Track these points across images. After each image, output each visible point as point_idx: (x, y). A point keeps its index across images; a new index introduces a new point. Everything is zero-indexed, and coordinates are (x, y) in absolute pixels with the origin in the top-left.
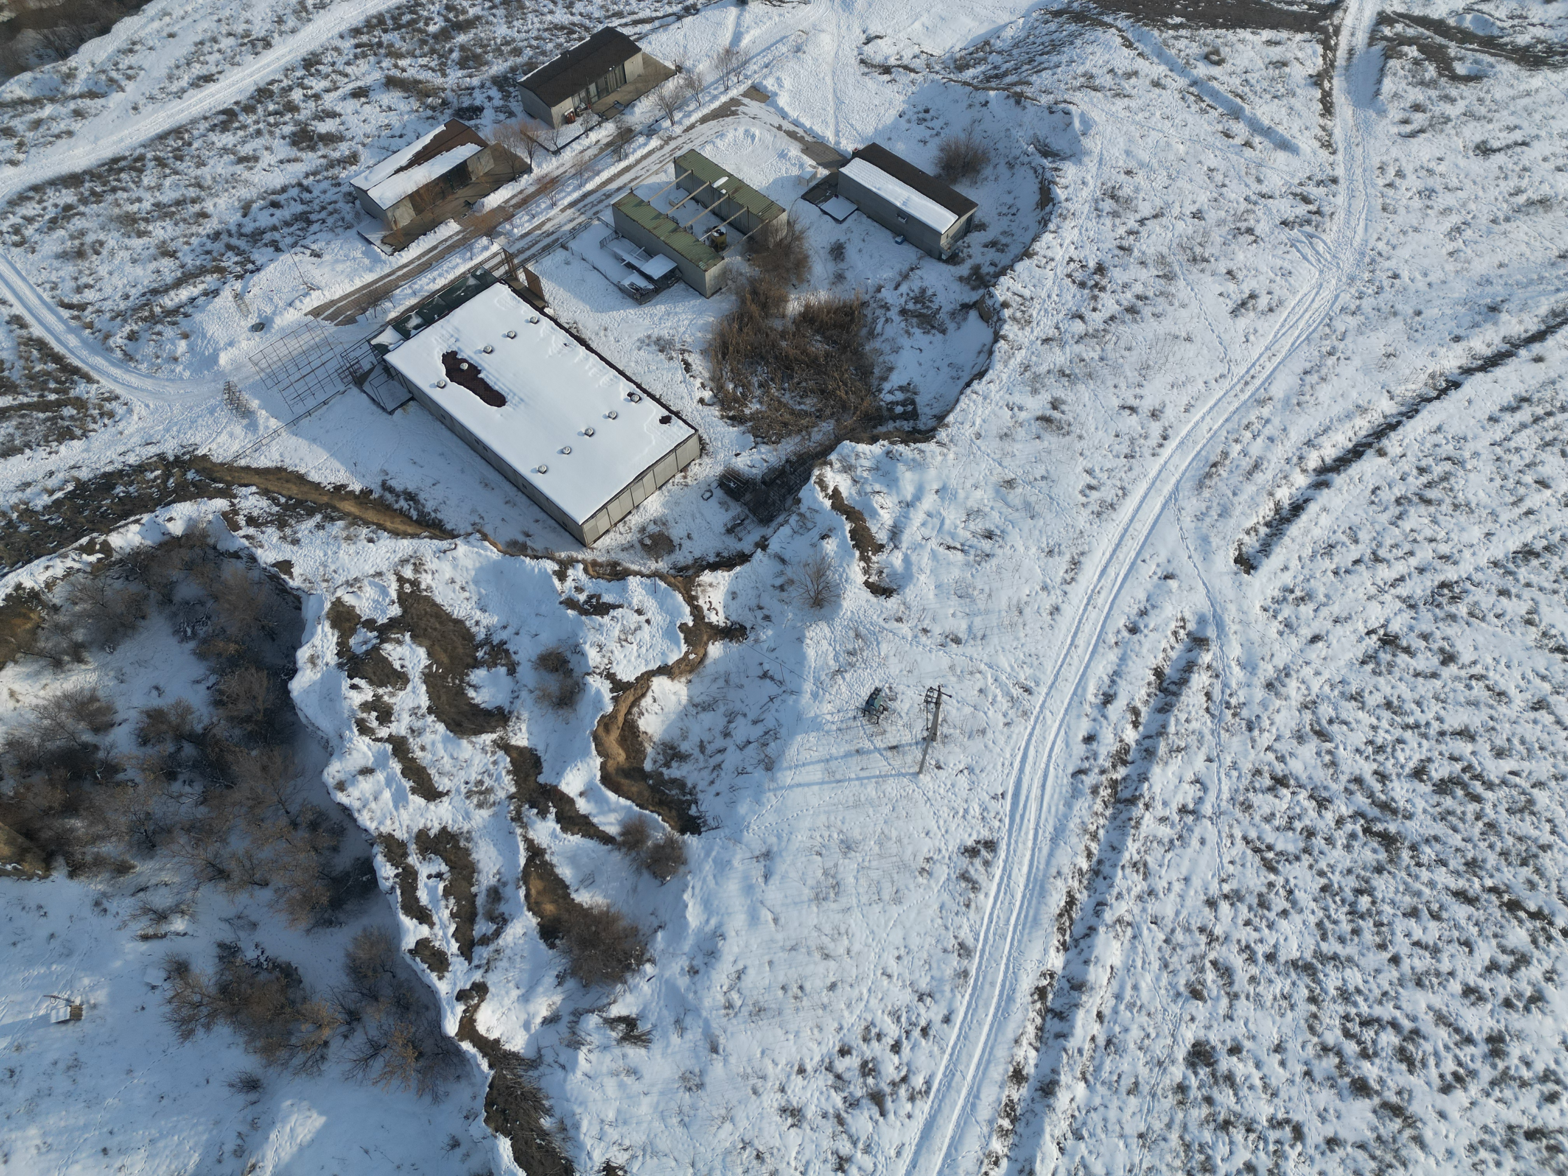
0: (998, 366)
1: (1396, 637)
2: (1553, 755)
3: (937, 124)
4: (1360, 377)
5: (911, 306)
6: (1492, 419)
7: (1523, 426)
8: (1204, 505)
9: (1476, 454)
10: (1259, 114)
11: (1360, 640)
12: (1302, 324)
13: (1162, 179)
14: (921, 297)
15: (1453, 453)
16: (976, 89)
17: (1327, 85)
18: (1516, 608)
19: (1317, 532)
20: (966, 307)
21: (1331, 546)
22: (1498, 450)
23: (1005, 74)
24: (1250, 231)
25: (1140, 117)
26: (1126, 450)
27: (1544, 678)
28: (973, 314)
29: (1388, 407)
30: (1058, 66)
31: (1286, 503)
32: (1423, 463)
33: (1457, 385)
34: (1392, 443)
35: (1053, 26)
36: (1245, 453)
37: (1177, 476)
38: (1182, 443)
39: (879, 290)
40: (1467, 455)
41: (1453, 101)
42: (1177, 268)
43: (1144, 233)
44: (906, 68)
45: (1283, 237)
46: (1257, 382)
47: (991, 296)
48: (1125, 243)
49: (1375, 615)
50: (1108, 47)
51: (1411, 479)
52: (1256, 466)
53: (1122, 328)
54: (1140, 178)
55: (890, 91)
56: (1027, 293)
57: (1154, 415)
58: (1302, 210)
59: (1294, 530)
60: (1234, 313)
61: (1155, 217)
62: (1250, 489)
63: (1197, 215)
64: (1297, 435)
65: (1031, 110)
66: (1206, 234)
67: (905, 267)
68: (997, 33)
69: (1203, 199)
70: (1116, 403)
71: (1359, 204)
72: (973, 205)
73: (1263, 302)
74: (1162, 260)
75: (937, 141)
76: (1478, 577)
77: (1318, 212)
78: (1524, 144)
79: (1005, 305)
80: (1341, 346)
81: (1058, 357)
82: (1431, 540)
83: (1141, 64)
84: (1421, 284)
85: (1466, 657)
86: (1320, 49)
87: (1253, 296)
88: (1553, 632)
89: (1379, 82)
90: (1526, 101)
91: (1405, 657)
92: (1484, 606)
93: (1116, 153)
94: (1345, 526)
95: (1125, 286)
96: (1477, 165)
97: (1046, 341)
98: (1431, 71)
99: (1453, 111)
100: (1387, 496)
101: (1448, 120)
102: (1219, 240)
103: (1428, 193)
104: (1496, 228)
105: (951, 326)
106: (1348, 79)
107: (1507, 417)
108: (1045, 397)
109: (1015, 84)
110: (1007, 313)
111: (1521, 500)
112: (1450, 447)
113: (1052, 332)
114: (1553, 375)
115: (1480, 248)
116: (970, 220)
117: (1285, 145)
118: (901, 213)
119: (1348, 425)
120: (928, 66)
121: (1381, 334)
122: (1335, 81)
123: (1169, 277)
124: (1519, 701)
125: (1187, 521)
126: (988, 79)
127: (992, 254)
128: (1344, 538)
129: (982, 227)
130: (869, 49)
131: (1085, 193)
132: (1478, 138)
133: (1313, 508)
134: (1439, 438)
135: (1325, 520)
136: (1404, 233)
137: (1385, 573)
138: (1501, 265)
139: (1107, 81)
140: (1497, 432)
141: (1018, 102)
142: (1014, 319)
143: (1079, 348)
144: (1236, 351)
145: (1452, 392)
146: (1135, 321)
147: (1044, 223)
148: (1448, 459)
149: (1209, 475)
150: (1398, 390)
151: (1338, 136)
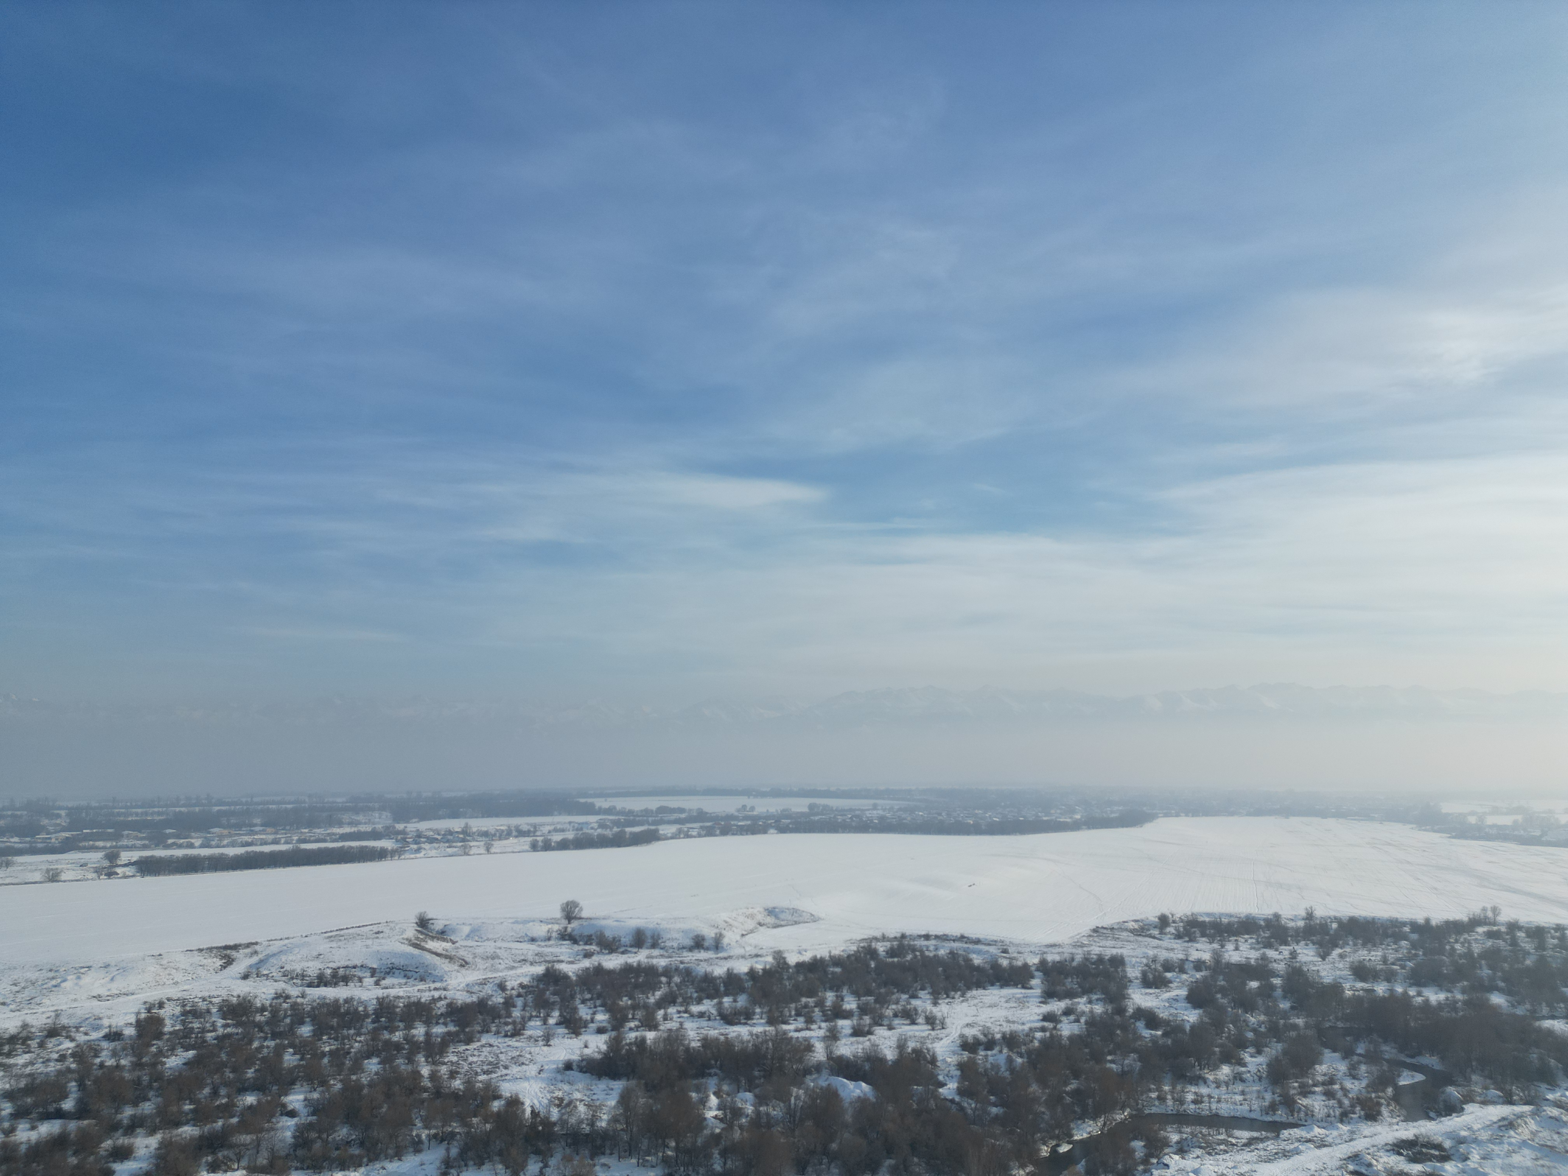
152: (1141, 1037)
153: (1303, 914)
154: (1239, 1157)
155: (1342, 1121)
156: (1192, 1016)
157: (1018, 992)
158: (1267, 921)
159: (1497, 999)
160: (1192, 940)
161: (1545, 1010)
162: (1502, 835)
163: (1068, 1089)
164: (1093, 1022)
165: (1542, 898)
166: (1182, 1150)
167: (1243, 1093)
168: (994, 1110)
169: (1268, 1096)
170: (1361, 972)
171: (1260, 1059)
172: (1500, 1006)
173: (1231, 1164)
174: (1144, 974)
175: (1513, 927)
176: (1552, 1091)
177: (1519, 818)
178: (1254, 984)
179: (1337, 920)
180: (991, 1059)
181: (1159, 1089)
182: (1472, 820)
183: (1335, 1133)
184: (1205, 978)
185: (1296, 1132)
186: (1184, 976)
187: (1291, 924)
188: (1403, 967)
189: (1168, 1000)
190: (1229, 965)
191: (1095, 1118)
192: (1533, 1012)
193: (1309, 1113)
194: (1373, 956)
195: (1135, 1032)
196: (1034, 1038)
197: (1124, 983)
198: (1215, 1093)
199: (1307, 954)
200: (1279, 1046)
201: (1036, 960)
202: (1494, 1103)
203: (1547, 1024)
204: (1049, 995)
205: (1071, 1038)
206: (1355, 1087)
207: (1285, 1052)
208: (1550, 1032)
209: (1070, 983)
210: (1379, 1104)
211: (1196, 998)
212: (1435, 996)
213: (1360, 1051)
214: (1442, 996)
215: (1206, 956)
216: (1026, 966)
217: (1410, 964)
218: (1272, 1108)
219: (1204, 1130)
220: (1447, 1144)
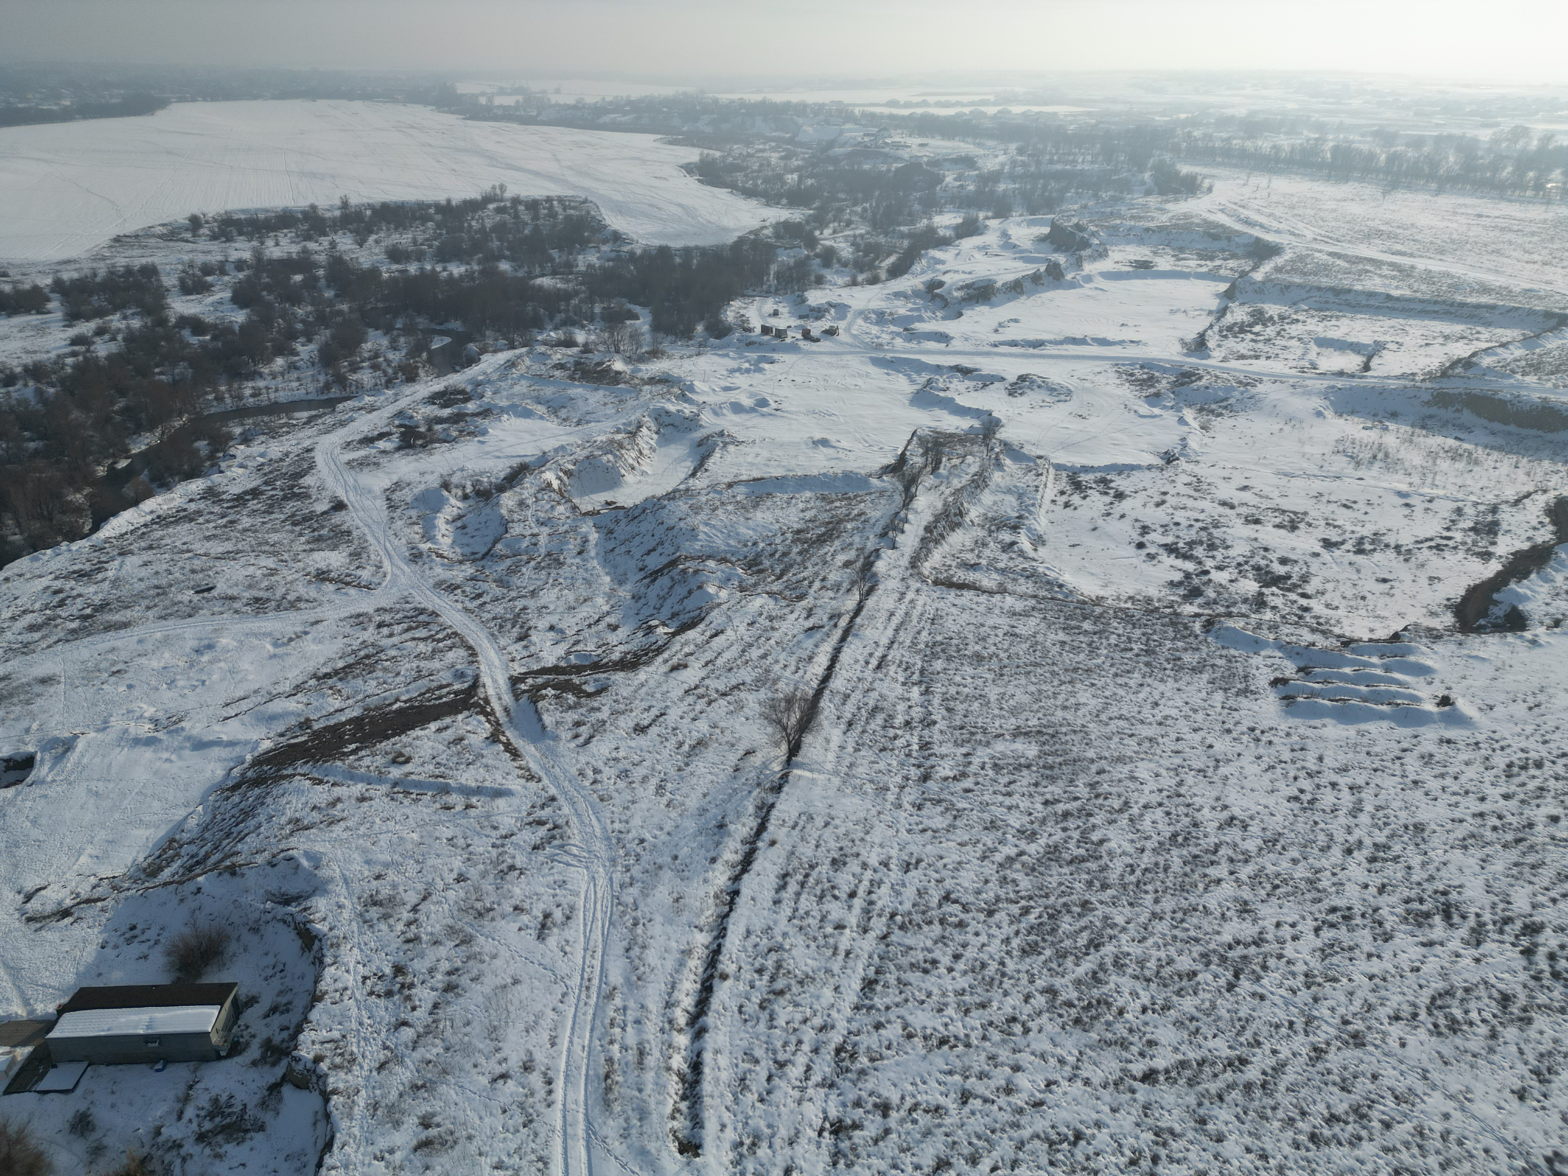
0: (344, 1124)
1: (840, 1121)
2: (1003, 1130)
3: (151, 934)
4: (669, 929)
5: (208, 1125)
6: (777, 902)
7: (798, 894)
8: (621, 1120)
9: (785, 935)
10: (463, 781)
11: (819, 1145)
12: (599, 915)
13: (412, 868)
14: (217, 1109)
15: (770, 944)
16: (181, 883)
17: (503, 739)
18: (893, 1032)
19: (724, 1076)
20: (274, 1088)
21: (743, 1080)
22: (795, 921)
23: (207, 857)
24: (512, 868)
25: (362, 830)
26: (520, 1119)
27: (950, 1073)
28: (287, 1091)
29: (702, 939)
30: (260, 826)
31: (685, 1067)
32: (757, 965)
33: (736, 893)
34: (726, 965)
35: (236, 799)
36: (625, 1048)
37: (582, 1110)
38: (567, 1076)
39: (158, 1132)
40: (780, 939)
41: (599, 709)
42: (469, 930)
43: (422, 917)
44: (88, 901)
45: (541, 859)
46: (596, 982)
47: (298, 1060)
48: (410, 935)
49: (812, 1113)
50: (299, 792)
51: (757, 983)
52: (641, 1053)
53: (450, 1009)
54: (392, 876)
55: (78, 931)
56: (336, 1034)
57: (527, 1068)
58: (542, 831)
59: (707, 1087)
60: (541, 937)
61: (424, 899)
62: (649, 1077)
63: (461, 878)
64: (654, 1005)
65: (250, 874)
66: (477, 889)
67: (181, 1089)
68: (180, 826)
69: (457, 863)
70: (484, 1081)
71: (582, 805)
72: (231, 986)
73: (558, 915)
74: (451, 931)
75: (159, 948)
76: (854, 1026)
77: (556, 827)
78: (662, 715)
79: (318, 1059)
80: (639, 914)
81: (403, 1075)
82: (805, 1021)
83: (338, 791)
84: (663, 837)
85: (895, 1099)
86: (482, 718)
87: (547, 916)
88: (929, 1031)
89: (540, 720)
90: (644, 690)
91: (857, 1133)
92: (874, 1047)
93: (357, 866)
94: (740, 1055)
95: (431, 971)
96: (642, 741)
97: (382, 1067)
98: (571, 698)
99: (604, 714)
100: (752, 1008)
101: (604, 722)
102: (491, 888)
103: (624, 774)
104: (684, 773)
105: (267, 1117)
106: (516, 728)
107: (783, 894)
108: (411, 1123)
109: (222, 860)
110: (324, 1066)
111: (836, 948)
112: (765, 941)
113: (382, 1056)
114: (789, 848)
115: (684, 791)
116: (235, 1001)
117: (498, 793)
118: (147, 1039)
119: (686, 971)
120: (114, 888)
121: (661, 888)
122: (508, 733)
123: (467, 941)
124: (950, 1103)
125: (618, 1147)
126: (190, 869)
127: (277, 1020)
128: (747, 1066)
129: (252, 1001)
130: (34, 905)
131: (346, 914)
132: (631, 724)
133: (707, 1057)
134: (753, 939)
135: (723, 1061)
136: (627, 808)
137: (795, 1072)
138: (705, 795)
139: (316, 816)
140: (786, 910)
141: (233, 874)
142: (335, 1067)
143: (417, 1055)
144: (563, 967)
145: (737, 900)
146: (458, 995)
147: (319, 962)
148: (770, 950)
149: (608, 1089)
150: (702, 921)
151: (534, 767)
152: (189, 345)
153: (338, 203)
154: (301, 435)
155: (387, 388)
156: (239, 317)
157: (33, 319)
158: (304, 213)
159: (504, 266)
160: (229, 239)
161: (538, 270)
162: (507, 115)
163: (116, 408)
164: (131, 338)
165: (537, 174)
166: (246, 440)
167: (298, 379)
168: (32, 445)
169: (322, 378)
170: (395, 255)
171: (311, 347)
172: (505, 272)
173: (294, 442)
174: (182, 281)
175: (516, 201)
176: (541, 333)
177: (520, 98)
178: (298, 278)
179: (370, 206)
180: (15, 395)
181: (215, 390)
182: (483, 100)
183: (382, 398)
184: (248, 278)
185: (350, 404)
186: (226, 278)
187: (328, 215)
188: (430, 246)
189: (212, 304)
190: (271, 262)
191: (151, 429)
192: (530, 272)
193: (360, 386)
194: (404, 239)
195: (181, 340)
196: (64, 365)
197: (161, 293)
198: (272, 384)
199: (345, 243)
200: (328, 332)
201: (49, 281)
202: (501, 350)
203: (539, 281)
204: (72, 317)
205: (110, 358)
206: (395, 357)
207: (333, 337)
208: (541, 288)
209: (97, 301)
210: (417, 368)
211: (240, 298)
212: (457, 270)
213: (398, 326)
214: (463, 269)
215: (247, 255)
216: (36, 289)
217: (436, 243)
218: (327, 387)
219: (266, 419)
220: (469, 388)
